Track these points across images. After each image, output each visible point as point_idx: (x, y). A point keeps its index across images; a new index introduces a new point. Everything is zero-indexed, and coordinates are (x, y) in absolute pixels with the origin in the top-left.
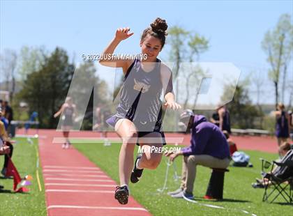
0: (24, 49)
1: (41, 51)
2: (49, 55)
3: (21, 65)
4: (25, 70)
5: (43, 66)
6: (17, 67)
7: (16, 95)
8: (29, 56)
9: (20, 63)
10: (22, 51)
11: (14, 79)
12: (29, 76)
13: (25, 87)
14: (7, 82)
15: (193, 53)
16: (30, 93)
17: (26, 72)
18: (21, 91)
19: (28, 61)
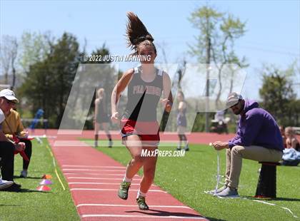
0: (25, 36)
1: (46, 37)
2: (55, 43)
3: (23, 54)
4: (26, 61)
5: (49, 55)
6: (18, 56)
8: (32, 44)
9: (21, 52)
10: (23, 38)
11: (14, 71)
12: (31, 67)
14: (6, 76)
15: (226, 38)
16: (34, 88)
17: (28, 63)
18: (23, 85)
19: (31, 49)
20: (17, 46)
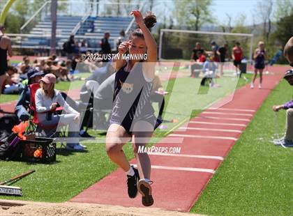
4: (279, 14)
6: (273, 12)
7: (272, 35)
8: (283, 3)
9: (275, 9)
11: (270, 22)
12: (282, 20)
13: (279, 29)
14: (265, 24)
16: (283, 34)
17: (281, 17)
18: (276, 32)
19: (282, 7)
20: (272, 4)
